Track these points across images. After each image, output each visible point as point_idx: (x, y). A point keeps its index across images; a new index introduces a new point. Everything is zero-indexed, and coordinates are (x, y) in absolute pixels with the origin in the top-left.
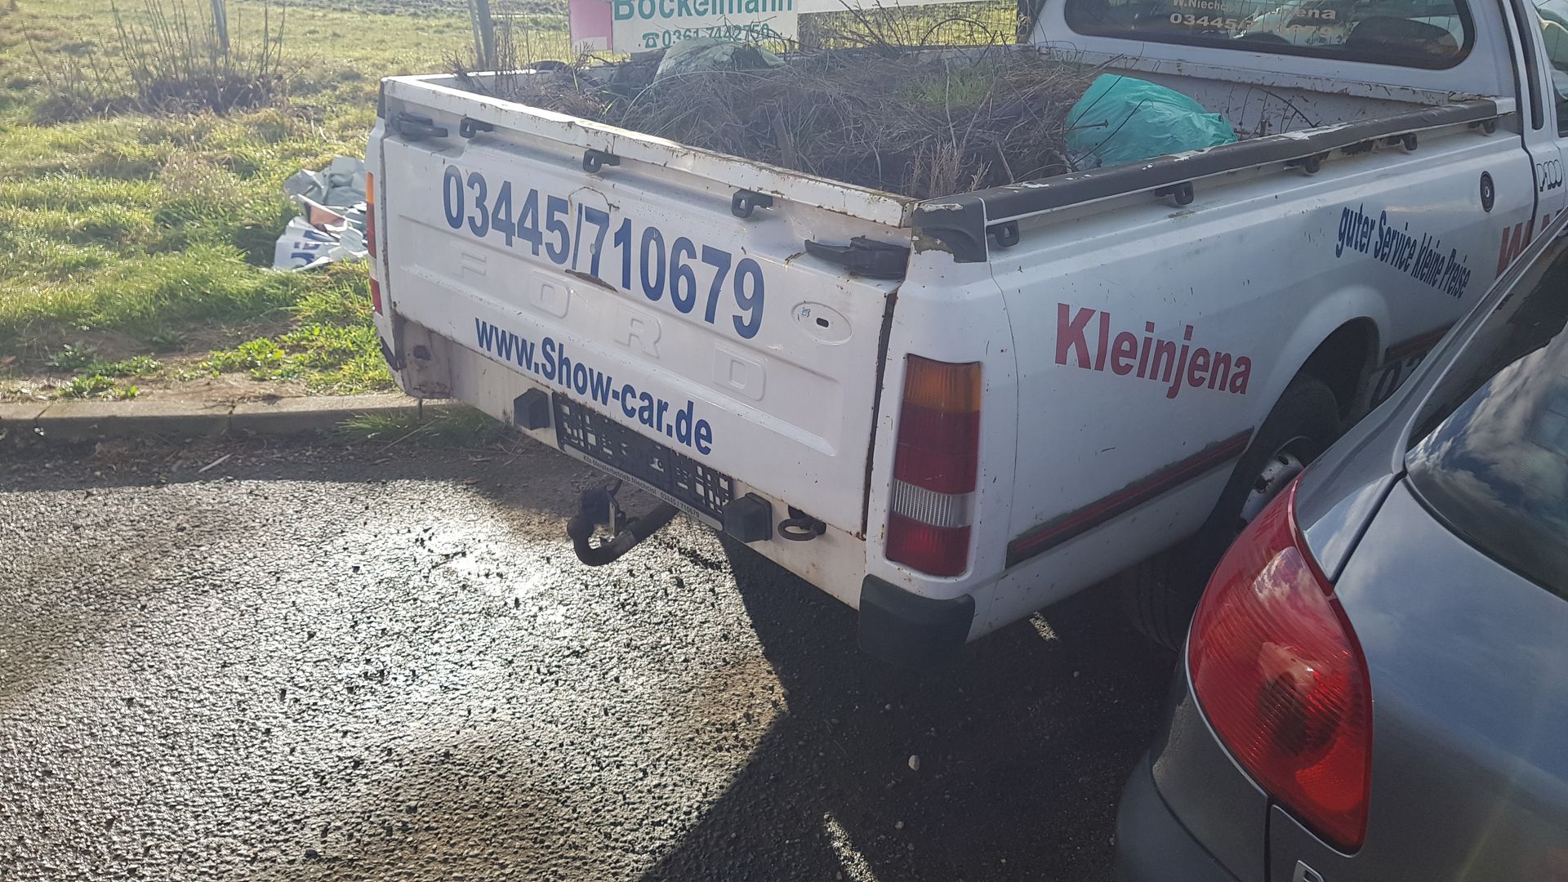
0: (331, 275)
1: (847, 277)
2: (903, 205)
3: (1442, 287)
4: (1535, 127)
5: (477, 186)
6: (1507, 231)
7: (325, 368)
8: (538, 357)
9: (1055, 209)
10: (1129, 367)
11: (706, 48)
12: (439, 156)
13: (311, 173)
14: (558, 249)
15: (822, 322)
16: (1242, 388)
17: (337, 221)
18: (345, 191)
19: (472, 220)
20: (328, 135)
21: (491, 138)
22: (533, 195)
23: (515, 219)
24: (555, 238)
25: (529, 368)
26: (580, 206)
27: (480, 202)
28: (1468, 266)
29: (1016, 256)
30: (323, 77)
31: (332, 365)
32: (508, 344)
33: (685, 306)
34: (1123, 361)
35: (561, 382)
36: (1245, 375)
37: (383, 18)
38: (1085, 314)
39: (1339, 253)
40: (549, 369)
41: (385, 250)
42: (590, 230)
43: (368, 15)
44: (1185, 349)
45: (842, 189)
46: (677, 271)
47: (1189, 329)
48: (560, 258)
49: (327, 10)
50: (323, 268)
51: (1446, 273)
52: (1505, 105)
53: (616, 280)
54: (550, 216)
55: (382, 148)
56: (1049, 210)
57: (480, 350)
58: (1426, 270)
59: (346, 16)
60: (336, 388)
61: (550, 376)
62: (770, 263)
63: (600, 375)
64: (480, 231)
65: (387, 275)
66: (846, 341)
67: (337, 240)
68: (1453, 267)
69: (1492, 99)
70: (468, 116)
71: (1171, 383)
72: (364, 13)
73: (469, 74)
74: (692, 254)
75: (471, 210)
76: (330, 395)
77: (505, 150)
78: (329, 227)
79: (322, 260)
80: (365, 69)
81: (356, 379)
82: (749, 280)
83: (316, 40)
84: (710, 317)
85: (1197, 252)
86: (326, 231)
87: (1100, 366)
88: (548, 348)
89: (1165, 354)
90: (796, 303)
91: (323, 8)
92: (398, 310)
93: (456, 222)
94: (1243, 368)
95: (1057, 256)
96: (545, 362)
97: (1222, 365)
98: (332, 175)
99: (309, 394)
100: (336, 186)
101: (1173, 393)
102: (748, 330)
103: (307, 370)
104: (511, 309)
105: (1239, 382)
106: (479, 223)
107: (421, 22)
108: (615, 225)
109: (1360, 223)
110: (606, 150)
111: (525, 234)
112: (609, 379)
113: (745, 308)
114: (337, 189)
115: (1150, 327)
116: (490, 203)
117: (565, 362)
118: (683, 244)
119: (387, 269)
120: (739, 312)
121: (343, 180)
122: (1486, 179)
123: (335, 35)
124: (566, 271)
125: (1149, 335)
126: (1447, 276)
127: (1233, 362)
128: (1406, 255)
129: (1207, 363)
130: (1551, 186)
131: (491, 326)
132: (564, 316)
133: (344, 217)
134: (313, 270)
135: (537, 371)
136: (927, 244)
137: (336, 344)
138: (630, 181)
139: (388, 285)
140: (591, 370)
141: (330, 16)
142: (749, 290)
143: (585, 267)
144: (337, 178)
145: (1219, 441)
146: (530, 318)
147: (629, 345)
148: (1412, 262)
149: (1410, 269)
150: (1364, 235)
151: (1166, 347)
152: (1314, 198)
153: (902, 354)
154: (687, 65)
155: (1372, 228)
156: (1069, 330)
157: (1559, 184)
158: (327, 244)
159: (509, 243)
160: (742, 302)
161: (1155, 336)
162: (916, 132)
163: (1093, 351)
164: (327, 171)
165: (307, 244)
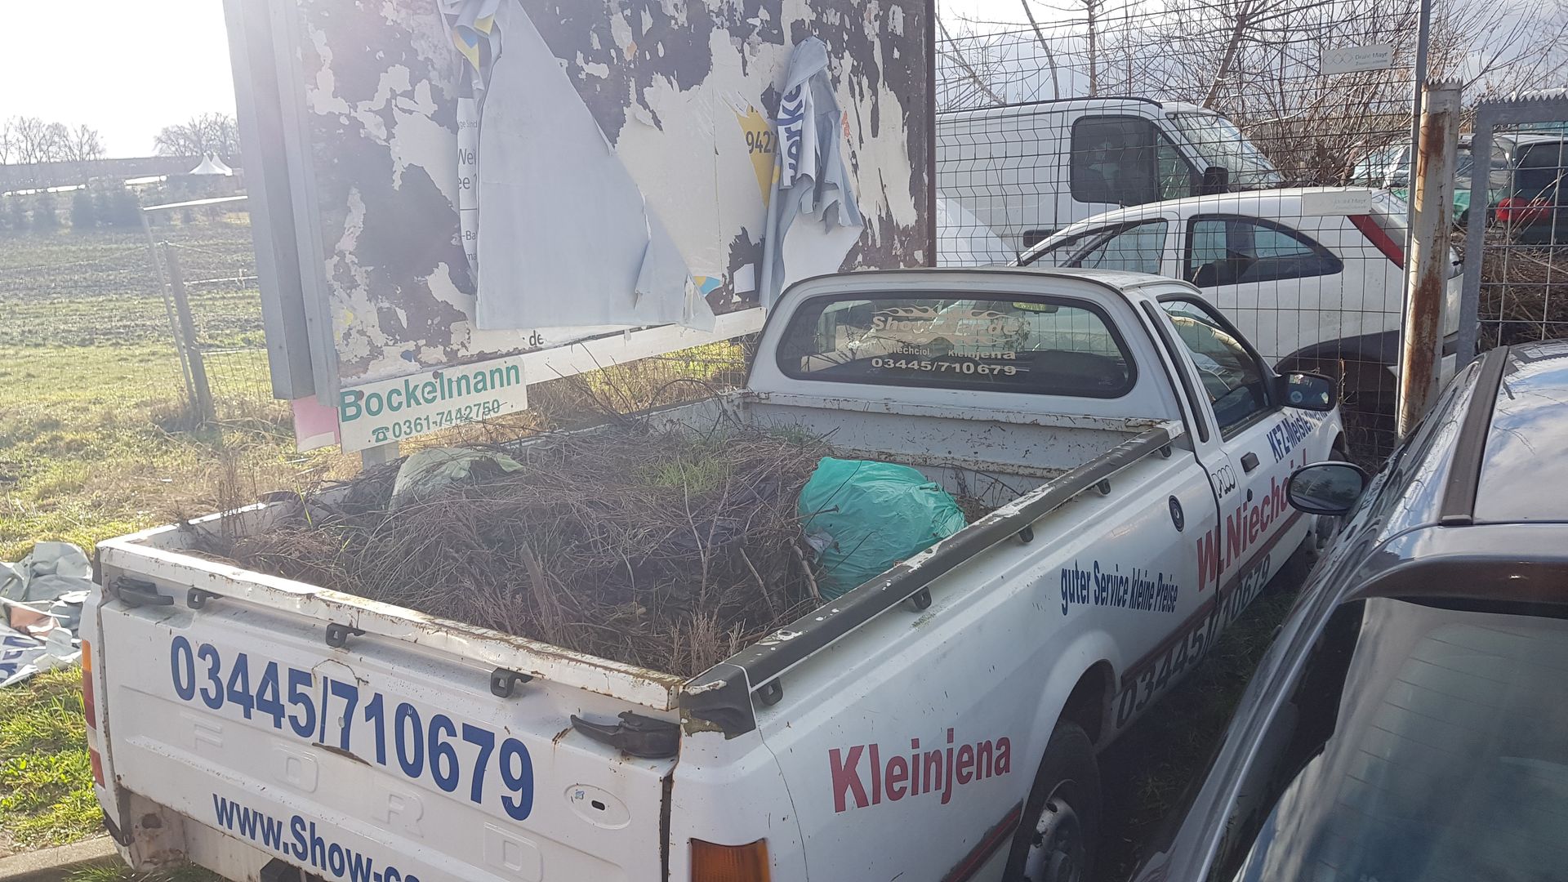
0: (37, 690)
1: (618, 757)
2: (668, 689)
3: (1157, 608)
4: (1203, 440)
5: (208, 657)
6: (1200, 541)
7: (34, 810)
8: (287, 836)
9: (812, 654)
10: (903, 790)
11: (441, 464)
12: (165, 627)
13: (10, 565)
14: (303, 722)
15: (598, 805)
16: (1007, 768)
17: (41, 619)
18: (51, 580)
19: (204, 692)
20: (26, 506)
21: (222, 605)
22: (272, 668)
23: (253, 691)
24: (300, 711)
25: (277, 848)
26: (325, 679)
27: (213, 673)
28: (1174, 583)
29: (782, 711)
30: (17, 428)
31: (43, 805)
32: (249, 821)
33: (449, 784)
34: (897, 786)
35: (314, 863)
36: (1007, 754)
37: (81, 350)
38: (856, 752)
39: (1065, 611)
40: (300, 849)
41: (106, 721)
42: (338, 705)
43: (65, 348)
44: (950, 751)
45: (604, 671)
46: (437, 749)
47: (951, 731)
48: (306, 731)
49: (17, 348)
50: (28, 681)
51: (1158, 595)
52: (1174, 428)
53: (371, 755)
54: (292, 689)
55: (99, 616)
56: (806, 658)
57: (220, 827)
58: (1140, 599)
59: (41, 351)
60: (49, 834)
61: (302, 856)
62: (537, 743)
63: (358, 856)
64: (215, 704)
65: (109, 747)
66: (626, 825)
67: (43, 643)
68: (1163, 589)
69: (1162, 426)
70: (195, 586)
71: (943, 789)
72: (60, 346)
73: (191, 522)
74: (452, 732)
75: (203, 681)
76: (43, 847)
77: (238, 620)
78: (32, 629)
79: (24, 672)
80: (62, 414)
81: (71, 821)
82: (515, 760)
83: (8, 383)
84: (476, 796)
85: (944, 655)
86: (29, 634)
87: (876, 800)
88: (298, 826)
89: (933, 764)
90: (569, 785)
91: (15, 345)
92: (124, 783)
93: (187, 694)
94: (1003, 748)
95: (822, 698)
96: (296, 842)
97: (985, 753)
98: (34, 564)
99: (17, 850)
100: (38, 575)
101: (946, 798)
102: (520, 812)
103: (13, 816)
104: (253, 784)
105: (1002, 762)
106: (212, 694)
107: (124, 351)
108: (365, 699)
109: (1077, 579)
110: (350, 624)
111: (264, 706)
112: (369, 861)
113: (515, 790)
114: (39, 578)
115: (915, 743)
116: (225, 675)
117: (318, 842)
118: (440, 721)
119: (109, 741)
120: (508, 793)
121: (46, 567)
122: (1173, 501)
123: (29, 375)
124: (313, 744)
125: (916, 751)
126: (1159, 598)
127: (994, 747)
128: (1121, 593)
129: (971, 758)
130: (1228, 490)
131: (232, 803)
132: (315, 790)
133: (49, 613)
134: (16, 685)
135: (286, 851)
136: (697, 727)
137: (47, 778)
138: (379, 652)
139: (111, 758)
140: (348, 852)
141: (23, 353)
142: (516, 771)
143: (334, 738)
144: (40, 567)
145: (995, 824)
146: (276, 794)
147: (388, 823)
148: (1128, 597)
149: (1128, 603)
150: (1083, 587)
151: (934, 757)
152: (1035, 567)
153: (686, 840)
154: (424, 484)
155: (1089, 580)
156: (843, 775)
157: (1233, 486)
158: (30, 649)
159: (248, 715)
160: (512, 784)
161: (921, 751)
162: (660, 529)
163: (868, 787)
164: (28, 560)
165: (7, 653)
